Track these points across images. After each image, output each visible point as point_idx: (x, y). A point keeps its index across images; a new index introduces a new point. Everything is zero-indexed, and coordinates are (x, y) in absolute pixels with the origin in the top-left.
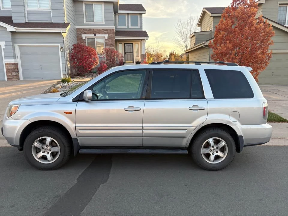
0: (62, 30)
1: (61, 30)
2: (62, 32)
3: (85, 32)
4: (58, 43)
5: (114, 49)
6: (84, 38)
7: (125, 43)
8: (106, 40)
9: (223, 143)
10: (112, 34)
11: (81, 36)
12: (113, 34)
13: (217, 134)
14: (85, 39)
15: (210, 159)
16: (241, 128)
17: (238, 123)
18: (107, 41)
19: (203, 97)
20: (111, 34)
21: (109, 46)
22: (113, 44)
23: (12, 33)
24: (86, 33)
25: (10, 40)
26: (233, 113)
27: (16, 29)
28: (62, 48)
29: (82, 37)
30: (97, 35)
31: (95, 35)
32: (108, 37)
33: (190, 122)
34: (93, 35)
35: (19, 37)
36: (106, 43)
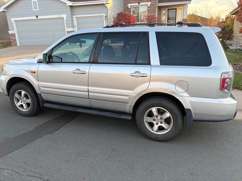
0: (106, 1)
1: (105, 2)
2: (106, 4)
3: (131, 1)
4: (103, 13)
5: (155, 15)
6: (129, 7)
7: (168, 9)
8: (148, 7)
9: (168, 115)
10: (154, 2)
11: (127, 6)
12: (155, 1)
13: (161, 104)
14: (130, 8)
15: (153, 128)
16: (189, 100)
17: (186, 94)
18: (149, 9)
19: (149, 64)
20: (153, 2)
21: (151, 13)
22: (154, 11)
23: (71, 7)
24: (131, 3)
25: (69, 13)
26: (179, 83)
27: (73, 4)
28: (106, 17)
29: (128, 6)
30: (141, 4)
31: (139, 4)
32: (150, 4)
33: (132, 89)
34: (137, 4)
36: (148, 10)
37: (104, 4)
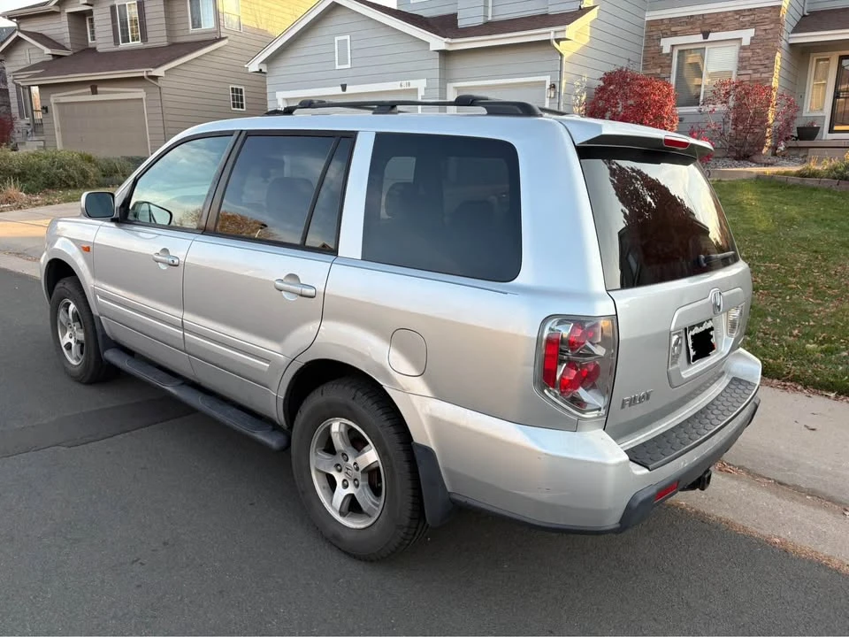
0: (555, 32)
1: (552, 33)
2: (558, 41)
3: (673, 29)
4: (543, 73)
5: (768, 80)
6: (666, 50)
8: (743, 48)
9: (371, 455)
10: (767, 27)
11: (658, 46)
12: (772, 26)
14: (670, 55)
17: (419, 385)
18: (745, 54)
19: (334, 252)
20: (762, 28)
21: (750, 72)
22: (767, 62)
23: (444, 54)
24: (675, 34)
25: (436, 73)
26: (400, 334)
27: (450, 44)
28: (553, 87)
29: (662, 48)
30: (712, 37)
31: (706, 35)
32: (752, 39)
34: (699, 38)
35: (459, 65)
36: (741, 60)
37: (548, 42)
